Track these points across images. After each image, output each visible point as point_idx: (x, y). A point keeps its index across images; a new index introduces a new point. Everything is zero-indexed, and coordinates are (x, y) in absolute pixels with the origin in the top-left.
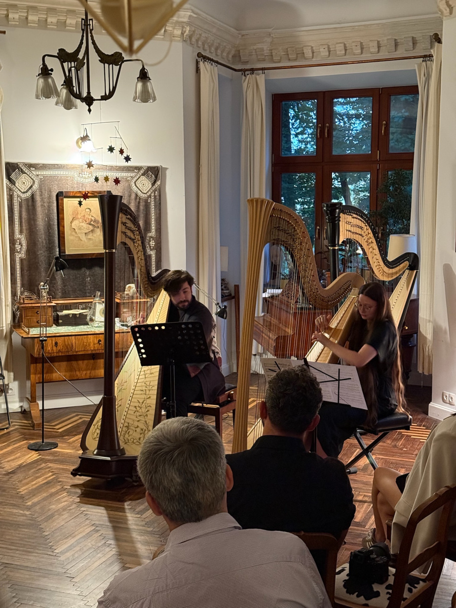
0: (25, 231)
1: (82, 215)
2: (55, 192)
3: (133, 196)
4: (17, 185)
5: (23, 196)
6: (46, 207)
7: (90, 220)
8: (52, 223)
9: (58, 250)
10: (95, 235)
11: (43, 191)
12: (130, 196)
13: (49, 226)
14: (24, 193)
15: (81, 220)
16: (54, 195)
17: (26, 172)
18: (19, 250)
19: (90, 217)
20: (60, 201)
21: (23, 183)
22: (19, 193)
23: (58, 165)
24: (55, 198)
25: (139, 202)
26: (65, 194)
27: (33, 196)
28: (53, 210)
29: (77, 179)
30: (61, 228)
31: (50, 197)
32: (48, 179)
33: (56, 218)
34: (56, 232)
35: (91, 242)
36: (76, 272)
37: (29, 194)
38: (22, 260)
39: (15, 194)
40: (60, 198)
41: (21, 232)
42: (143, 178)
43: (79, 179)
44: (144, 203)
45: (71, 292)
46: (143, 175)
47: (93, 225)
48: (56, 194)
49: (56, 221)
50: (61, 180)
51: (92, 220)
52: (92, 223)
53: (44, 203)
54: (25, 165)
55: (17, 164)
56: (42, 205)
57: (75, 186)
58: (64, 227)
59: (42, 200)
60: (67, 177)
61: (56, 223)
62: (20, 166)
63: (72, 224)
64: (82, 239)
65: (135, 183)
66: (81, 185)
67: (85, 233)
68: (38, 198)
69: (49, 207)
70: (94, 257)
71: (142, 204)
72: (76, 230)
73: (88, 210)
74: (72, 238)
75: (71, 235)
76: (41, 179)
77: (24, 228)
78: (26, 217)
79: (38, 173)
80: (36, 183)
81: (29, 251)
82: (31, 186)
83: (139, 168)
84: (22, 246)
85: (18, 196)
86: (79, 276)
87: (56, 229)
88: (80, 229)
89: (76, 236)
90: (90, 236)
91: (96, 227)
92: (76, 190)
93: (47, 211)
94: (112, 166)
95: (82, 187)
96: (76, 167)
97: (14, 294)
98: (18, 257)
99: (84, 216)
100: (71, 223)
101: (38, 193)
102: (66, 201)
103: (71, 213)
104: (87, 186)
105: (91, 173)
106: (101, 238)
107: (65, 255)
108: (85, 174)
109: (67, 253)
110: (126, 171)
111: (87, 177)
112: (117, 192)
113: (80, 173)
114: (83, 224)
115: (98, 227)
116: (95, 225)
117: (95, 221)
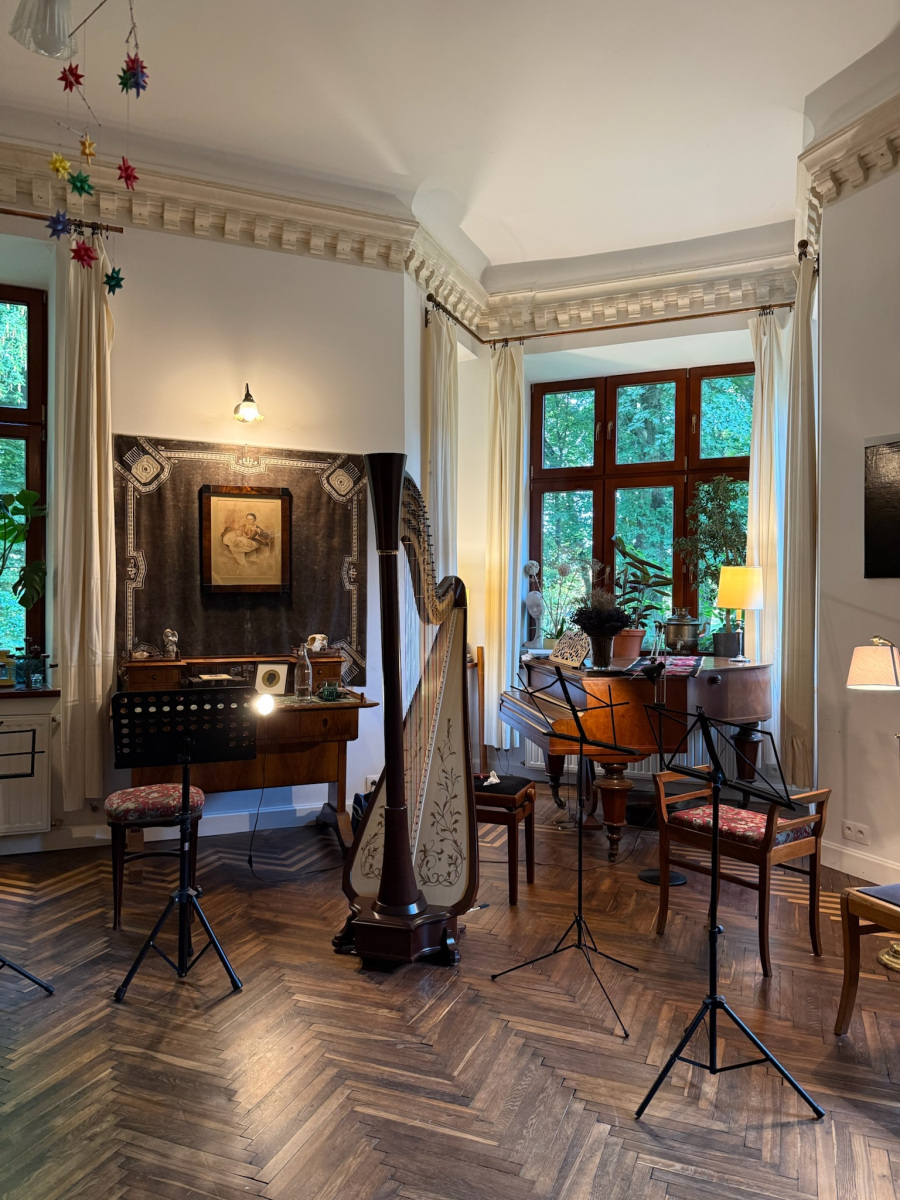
0: (144, 546)
1: (242, 523)
2: (197, 486)
3: (324, 499)
4: (134, 471)
5: (143, 489)
6: (182, 508)
7: (253, 532)
8: (190, 534)
9: (199, 578)
10: (262, 557)
11: (178, 483)
12: (319, 498)
13: (185, 539)
14: (145, 484)
15: (239, 532)
16: (196, 489)
17: (150, 451)
18: (132, 576)
19: (254, 528)
20: (204, 501)
21: (144, 470)
22: (138, 485)
23: (203, 443)
24: (196, 497)
25: (334, 509)
26: (214, 489)
27: (160, 490)
28: (193, 513)
29: (235, 467)
30: (205, 543)
31: (189, 492)
32: (186, 465)
33: (197, 526)
34: (197, 550)
35: (255, 567)
36: (228, 613)
37: (153, 486)
38: (136, 592)
39: (130, 485)
40: (205, 495)
41: (137, 547)
42: (340, 472)
43: (238, 468)
44: (341, 511)
45: (219, 646)
46: (341, 467)
47: (259, 542)
48: (198, 488)
49: (197, 532)
50: (208, 467)
51: (256, 533)
52: (257, 537)
53: (179, 502)
54: (150, 440)
55: (135, 438)
56: (175, 505)
57: (231, 478)
58: (210, 542)
59: (176, 497)
60: (218, 464)
61: (197, 534)
62: (141, 442)
63: (224, 538)
64: (241, 563)
65: (328, 478)
66: (240, 477)
67: (246, 553)
68: (169, 494)
69: (187, 508)
70: (259, 591)
71: (339, 511)
72: (231, 548)
73: (251, 517)
74: (221, 560)
75: (221, 554)
76: (174, 464)
77: (143, 540)
78: (147, 523)
79: (169, 454)
80: (166, 470)
81: (149, 578)
82: (158, 475)
83: (334, 457)
84: (138, 569)
85: (135, 489)
86: (233, 620)
87: (197, 544)
88: (237, 545)
89: (230, 556)
90: (253, 558)
91: (263, 545)
92: (232, 484)
93: (182, 515)
94: (291, 451)
95: (242, 480)
96: (234, 450)
97: (120, 646)
98: (131, 587)
99: (244, 526)
100: (223, 535)
101: (168, 486)
102: (214, 500)
103: (223, 520)
104: (250, 479)
105: (258, 460)
106: (272, 561)
107: (211, 586)
108: (248, 461)
109: (213, 583)
110: (313, 459)
111: (250, 465)
112: (299, 491)
113: (239, 458)
114: (242, 539)
115: (267, 544)
116: (261, 540)
117: (262, 535)
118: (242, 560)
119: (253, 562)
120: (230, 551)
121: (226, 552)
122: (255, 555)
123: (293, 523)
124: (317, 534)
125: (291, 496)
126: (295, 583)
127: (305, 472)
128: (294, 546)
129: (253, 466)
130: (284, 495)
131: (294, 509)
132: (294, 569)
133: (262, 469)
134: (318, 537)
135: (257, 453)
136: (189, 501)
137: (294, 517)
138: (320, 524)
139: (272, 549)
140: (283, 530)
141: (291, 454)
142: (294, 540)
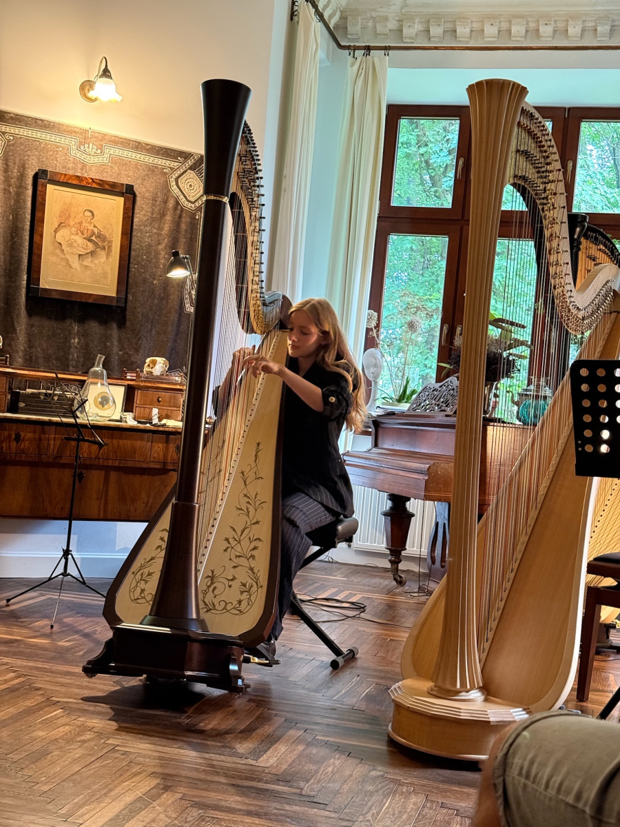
1: (77, 220)
2: (32, 170)
3: (171, 204)
6: (13, 194)
7: (90, 232)
8: (20, 225)
9: (25, 277)
10: (96, 262)
11: (10, 166)
12: (165, 202)
13: (14, 231)
15: (74, 229)
16: (31, 174)
19: (91, 227)
20: (39, 188)
23: (42, 121)
24: (30, 181)
25: (180, 217)
26: (51, 175)
28: (25, 201)
29: (75, 154)
30: (36, 238)
31: (22, 176)
32: (21, 144)
33: (28, 217)
34: (27, 244)
35: (88, 272)
36: (53, 324)
40: (40, 181)
42: (191, 174)
43: (79, 154)
44: (188, 219)
45: (41, 360)
46: (191, 168)
47: (95, 244)
48: (33, 173)
49: (29, 223)
50: (45, 150)
51: (93, 233)
52: (93, 238)
53: (10, 186)
56: (5, 189)
57: (70, 165)
58: (42, 236)
59: (7, 181)
60: (57, 147)
61: (27, 227)
63: (57, 234)
64: (73, 266)
65: (177, 180)
66: (80, 166)
67: (80, 255)
69: (18, 195)
70: (90, 301)
71: (186, 220)
72: (64, 247)
73: (89, 214)
74: (54, 259)
75: (53, 254)
76: (9, 141)
79: (5, 129)
83: (185, 155)
86: (59, 331)
87: (27, 238)
89: (62, 256)
90: (88, 262)
91: (99, 247)
92: (71, 173)
93: (12, 202)
94: (139, 143)
95: (82, 169)
96: (75, 132)
99: (81, 223)
100: (56, 231)
102: (50, 188)
103: (58, 213)
104: (90, 170)
105: (101, 147)
106: (108, 269)
107: (38, 289)
108: (91, 148)
109: (41, 286)
110: (163, 155)
111: (92, 153)
112: (144, 190)
113: (81, 143)
114: (77, 238)
115: (104, 248)
116: (98, 241)
117: (99, 236)
118: (75, 263)
119: (87, 267)
120: (63, 251)
121: (58, 251)
122: (90, 260)
123: (134, 227)
124: (159, 244)
125: (135, 195)
126: (130, 297)
127: (152, 169)
128: (133, 253)
129: (96, 155)
130: (129, 193)
131: (137, 211)
132: (131, 281)
133: (105, 159)
134: (160, 247)
135: (102, 140)
136: (21, 187)
137: (136, 220)
138: (163, 232)
139: (108, 255)
140: (122, 234)
141: (138, 146)
142: (133, 246)
